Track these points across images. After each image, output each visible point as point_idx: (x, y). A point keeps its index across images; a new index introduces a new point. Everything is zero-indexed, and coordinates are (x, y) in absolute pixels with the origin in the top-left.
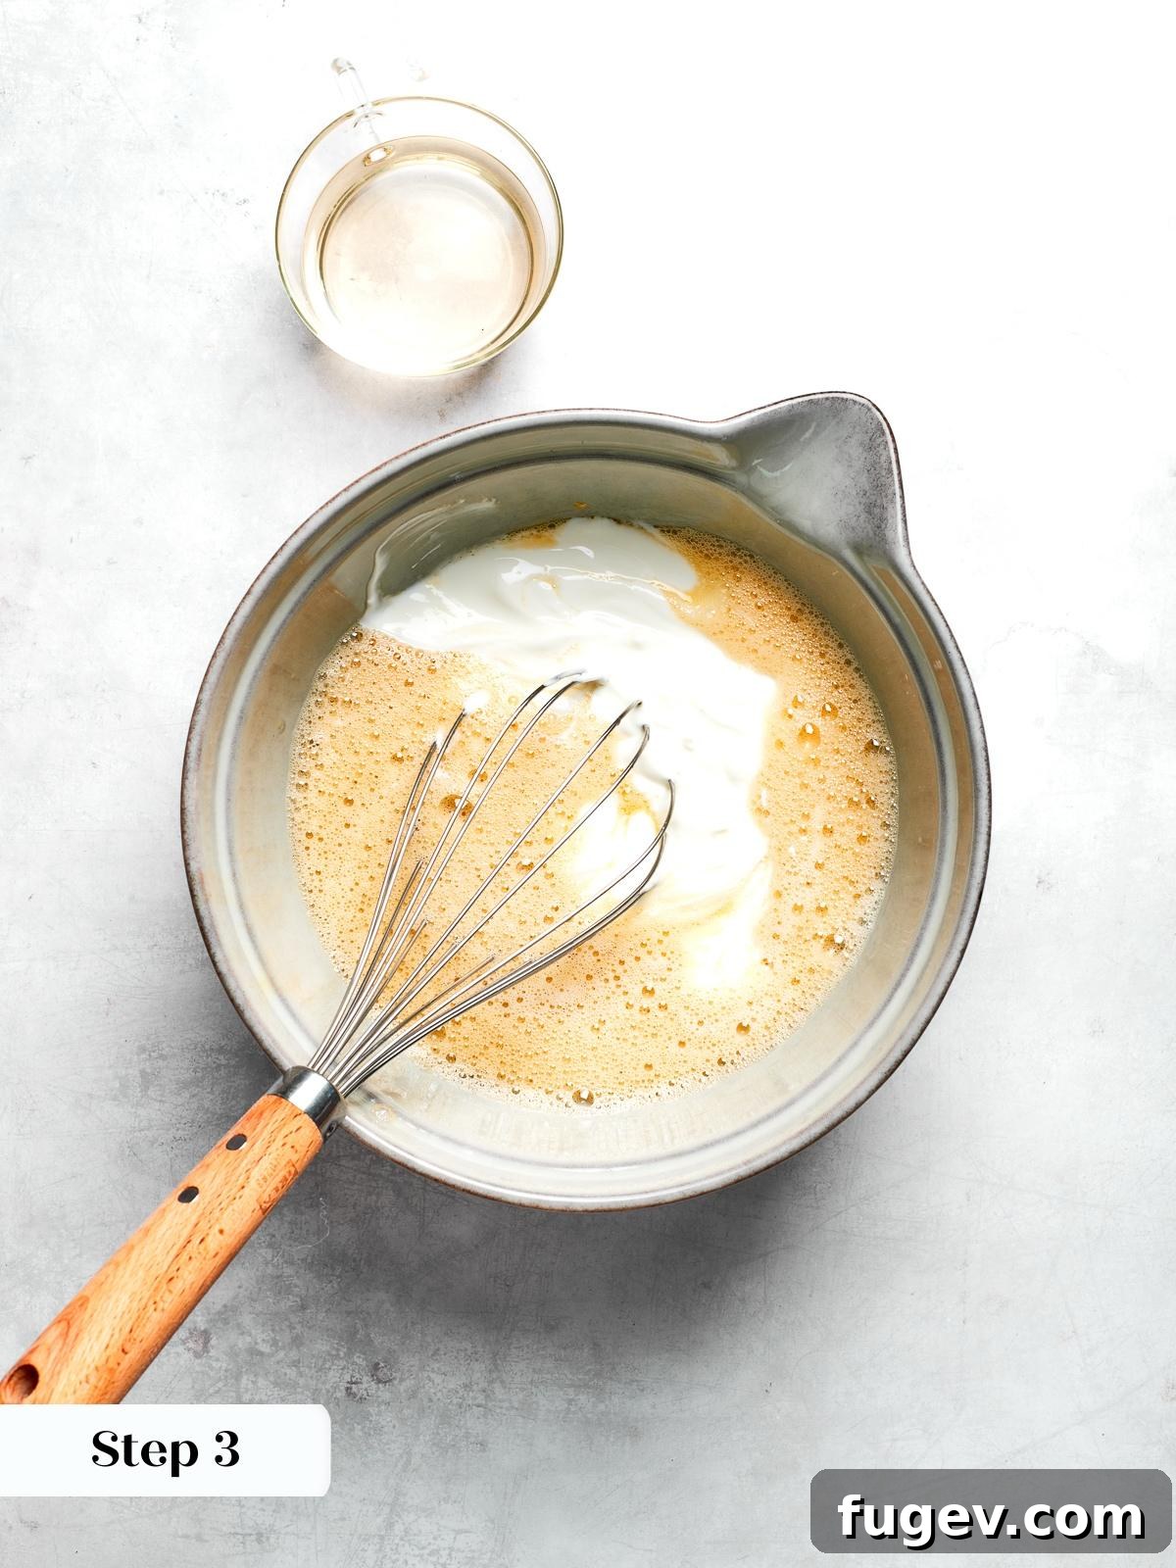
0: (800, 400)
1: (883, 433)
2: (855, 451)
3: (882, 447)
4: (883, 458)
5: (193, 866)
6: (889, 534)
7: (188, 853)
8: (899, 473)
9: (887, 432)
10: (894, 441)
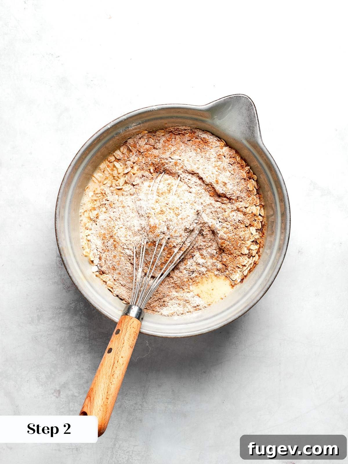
0: (227, 97)
1: (252, 105)
2: (244, 111)
3: (252, 109)
4: (252, 113)
5: (60, 246)
6: (256, 135)
7: (58, 242)
8: (257, 117)
9: (253, 105)
10: (255, 107)
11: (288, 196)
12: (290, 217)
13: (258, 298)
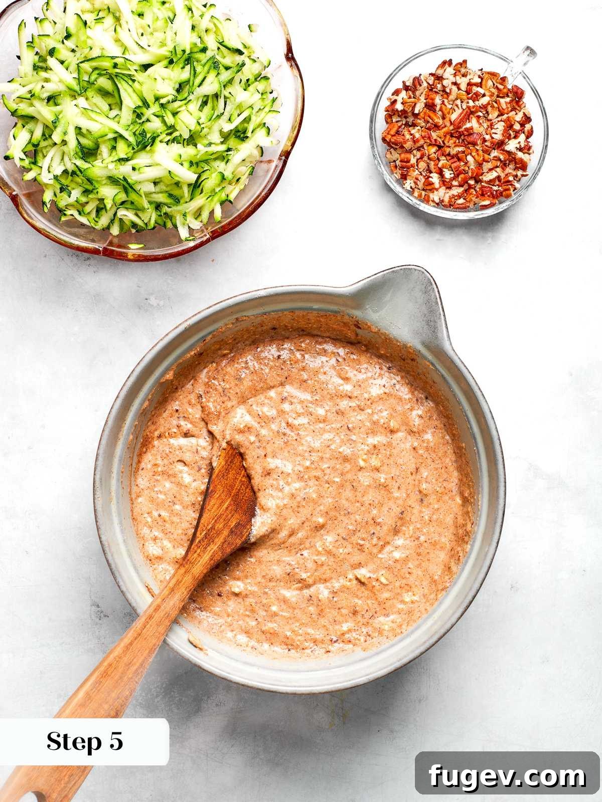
0: (387, 271)
1: (432, 284)
2: (418, 294)
3: (431, 291)
4: (433, 296)
5: (103, 538)
6: (439, 335)
7: (100, 532)
8: (442, 304)
9: (433, 283)
10: (437, 287)
11: (500, 440)
12: (505, 475)
13: (454, 620)
